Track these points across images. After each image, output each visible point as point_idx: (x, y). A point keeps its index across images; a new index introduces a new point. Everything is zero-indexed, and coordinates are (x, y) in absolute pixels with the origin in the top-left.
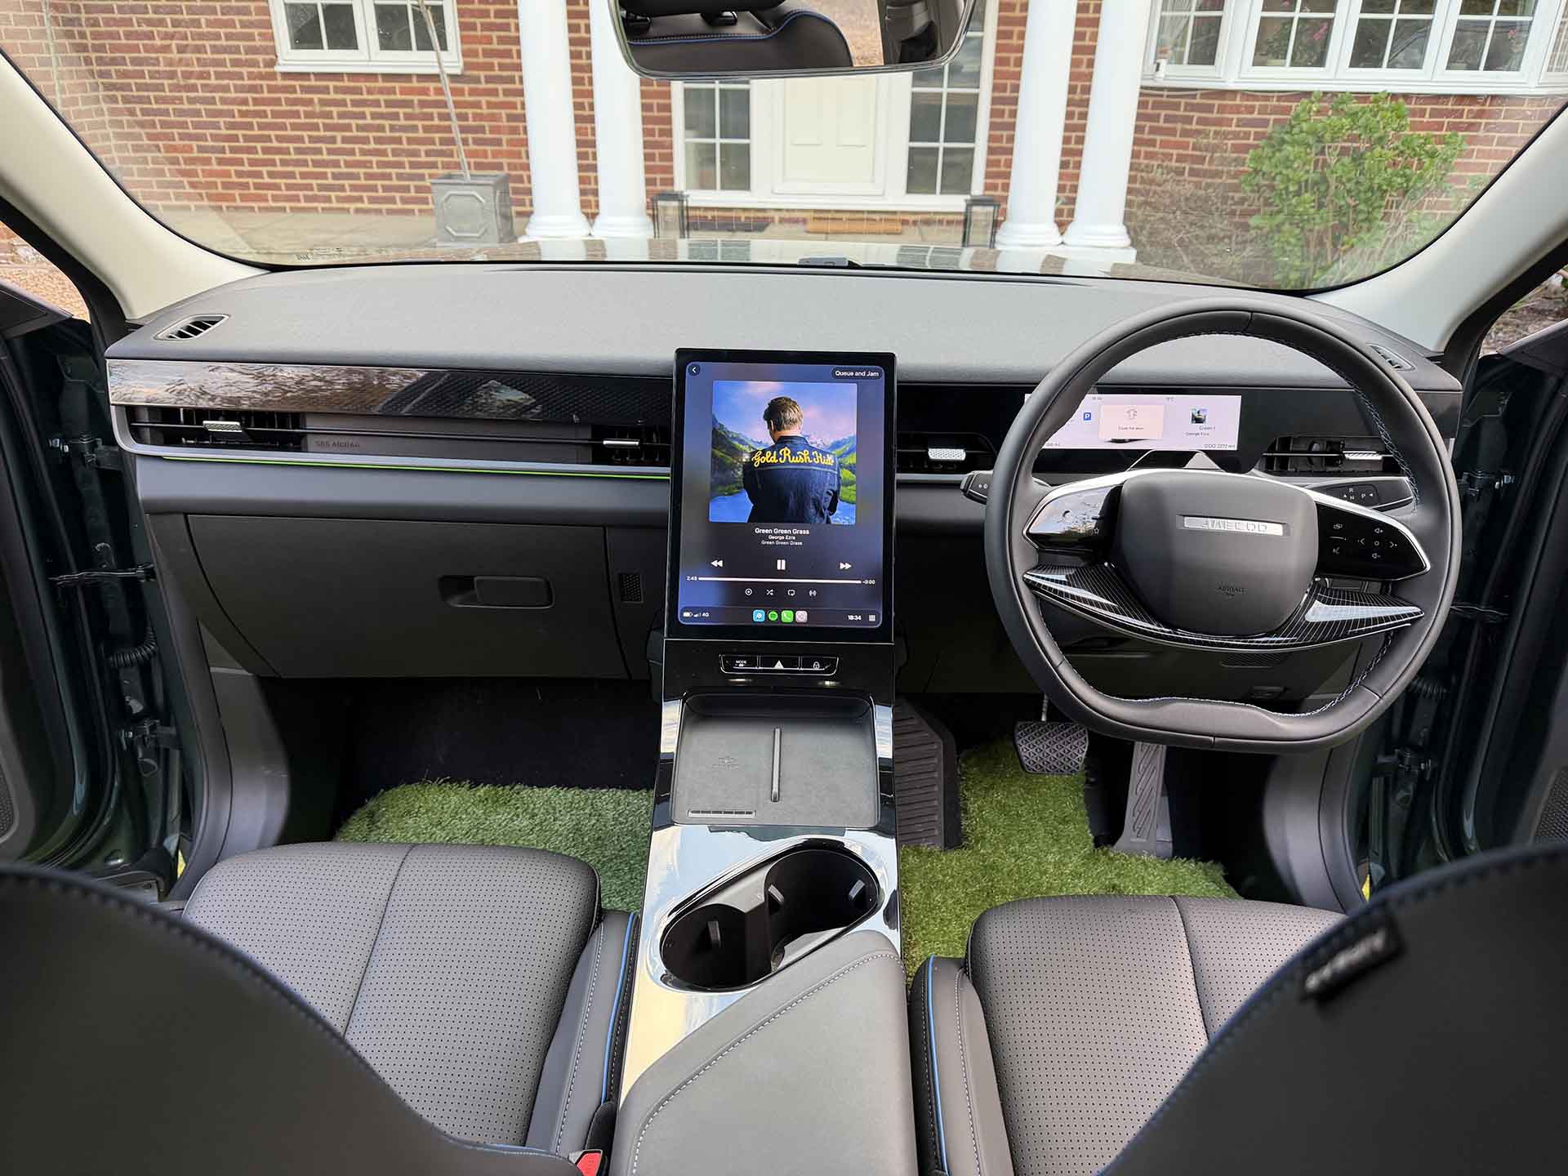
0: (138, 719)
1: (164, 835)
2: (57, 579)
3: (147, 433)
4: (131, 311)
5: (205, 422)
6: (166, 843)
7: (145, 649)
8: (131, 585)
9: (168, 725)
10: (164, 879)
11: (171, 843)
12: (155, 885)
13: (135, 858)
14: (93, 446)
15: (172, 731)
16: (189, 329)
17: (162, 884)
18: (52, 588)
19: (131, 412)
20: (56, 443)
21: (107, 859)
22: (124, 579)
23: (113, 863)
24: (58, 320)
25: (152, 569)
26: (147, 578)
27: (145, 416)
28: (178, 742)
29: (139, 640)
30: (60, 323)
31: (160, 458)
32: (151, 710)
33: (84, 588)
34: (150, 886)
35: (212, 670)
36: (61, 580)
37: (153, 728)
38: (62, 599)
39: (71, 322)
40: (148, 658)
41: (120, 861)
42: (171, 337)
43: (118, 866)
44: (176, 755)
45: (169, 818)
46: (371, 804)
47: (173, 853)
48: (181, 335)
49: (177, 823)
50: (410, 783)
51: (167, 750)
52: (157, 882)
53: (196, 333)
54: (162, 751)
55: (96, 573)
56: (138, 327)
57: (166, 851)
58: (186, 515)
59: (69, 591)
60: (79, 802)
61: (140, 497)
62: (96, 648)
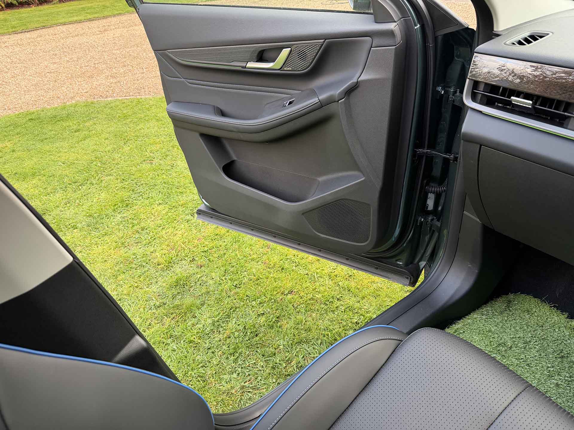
0: (429, 213)
1: (420, 260)
2: (417, 150)
3: (479, 97)
4: (497, 27)
5: (512, 98)
6: (420, 263)
7: (441, 188)
8: (446, 162)
9: (438, 220)
10: (414, 277)
11: (423, 264)
12: (410, 279)
13: (407, 264)
14: (455, 92)
15: (438, 224)
16: (526, 40)
17: (412, 280)
18: (414, 154)
19: (476, 84)
20: (439, 89)
21: (397, 260)
22: (445, 158)
23: (398, 263)
24: (461, 28)
25: (457, 157)
26: (454, 161)
27: (482, 87)
28: (440, 230)
29: (440, 182)
30: (462, 30)
31: (480, 112)
32: (435, 211)
33: (427, 157)
34: (407, 278)
35: (465, 212)
36: (419, 151)
37: (432, 220)
38: (416, 158)
39: (468, 30)
40: (441, 192)
41: (401, 263)
42: (514, 44)
43: (400, 265)
44: (436, 235)
45: (425, 255)
46: (511, 296)
47: (421, 269)
48: (520, 43)
49: (427, 258)
50: (535, 297)
51: (434, 231)
52: (411, 278)
53: (529, 42)
54: (432, 230)
55: (434, 152)
56: (498, 35)
57: (419, 266)
58: (481, 145)
59: (421, 156)
60: (395, 236)
61: (463, 130)
62: (422, 181)
